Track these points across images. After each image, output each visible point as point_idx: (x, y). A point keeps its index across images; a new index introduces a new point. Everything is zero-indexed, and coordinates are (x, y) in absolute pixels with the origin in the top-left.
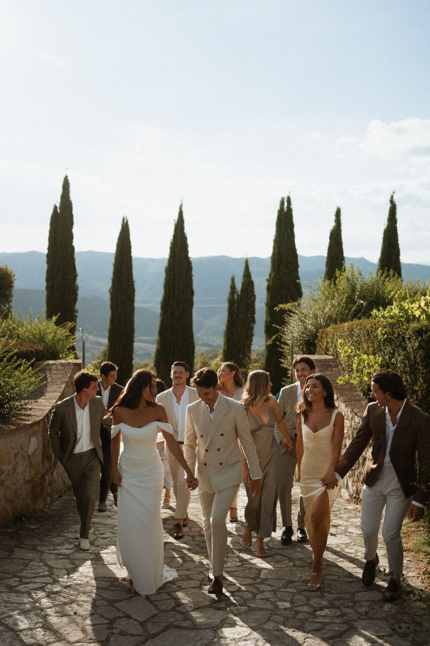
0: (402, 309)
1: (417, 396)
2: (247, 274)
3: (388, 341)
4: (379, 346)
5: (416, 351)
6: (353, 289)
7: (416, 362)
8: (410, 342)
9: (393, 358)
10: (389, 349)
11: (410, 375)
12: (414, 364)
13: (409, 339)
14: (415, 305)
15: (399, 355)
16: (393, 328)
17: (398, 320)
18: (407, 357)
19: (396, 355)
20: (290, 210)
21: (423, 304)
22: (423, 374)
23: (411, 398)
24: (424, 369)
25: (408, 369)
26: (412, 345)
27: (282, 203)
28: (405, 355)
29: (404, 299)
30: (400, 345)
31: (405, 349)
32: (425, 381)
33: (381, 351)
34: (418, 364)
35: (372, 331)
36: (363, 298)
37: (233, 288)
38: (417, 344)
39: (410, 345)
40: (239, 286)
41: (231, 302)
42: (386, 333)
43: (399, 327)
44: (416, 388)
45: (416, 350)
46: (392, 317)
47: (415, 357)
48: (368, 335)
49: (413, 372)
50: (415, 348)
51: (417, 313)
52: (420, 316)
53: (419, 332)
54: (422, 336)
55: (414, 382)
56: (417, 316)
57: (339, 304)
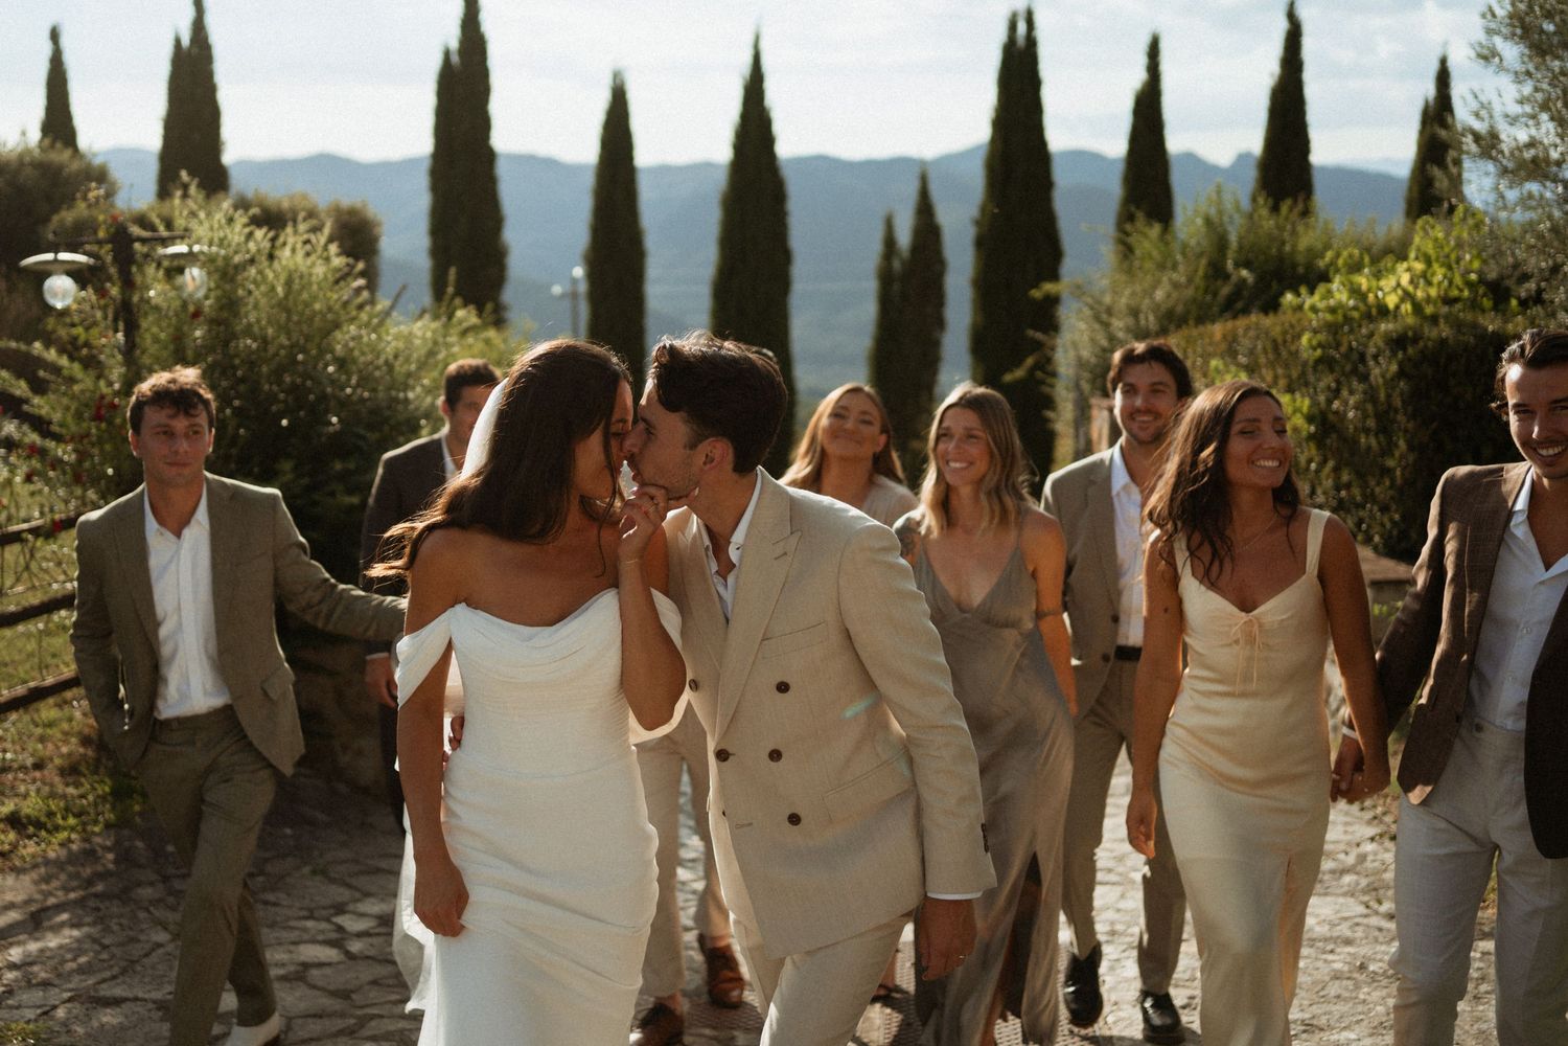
0: (1355, 291)
1: (1393, 480)
2: (925, 209)
3: (1325, 363)
4: (1303, 374)
5: (1391, 383)
6: (1221, 244)
7: (1390, 405)
8: (1377, 363)
9: (1336, 398)
10: (1328, 380)
11: (1376, 435)
12: (1387, 412)
13: (1375, 357)
14: (1388, 283)
15: (1351, 393)
16: (1336, 334)
17: (1345, 316)
18: (1371, 395)
19: (1345, 393)
20: (1031, 42)
21: (1405, 279)
22: (1406, 431)
23: (1378, 484)
24: (1408, 421)
25: (1371, 423)
26: (1383, 369)
27: (1013, 27)
28: (1365, 393)
29: (1356, 268)
30: (1354, 371)
31: (1364, 378)
32: (1411, 448)
33: (1307, 384)
34: (1396, 411)
35: (1285, 342)
36: (1247, 265)
37: (890, 242)
38: (1394, 368)
39: (1376, 371)
40: (904, 237)
41: (886, 277)
42: (1320, 345)
43: (1351, 331)
44: (1391, 463)
45: (1392, 379)
46: (1332, 310)
47: (1389, 396)
48: (1276, 348)
49: (1385, 427)
50: (1388, 376)
51: (1391, 301)
52: (1397, 307)
53: (1398, 342)
54: (1405, 350)
55: (1387, 450)
56: (1391, 306)
57: (1190, 280)
